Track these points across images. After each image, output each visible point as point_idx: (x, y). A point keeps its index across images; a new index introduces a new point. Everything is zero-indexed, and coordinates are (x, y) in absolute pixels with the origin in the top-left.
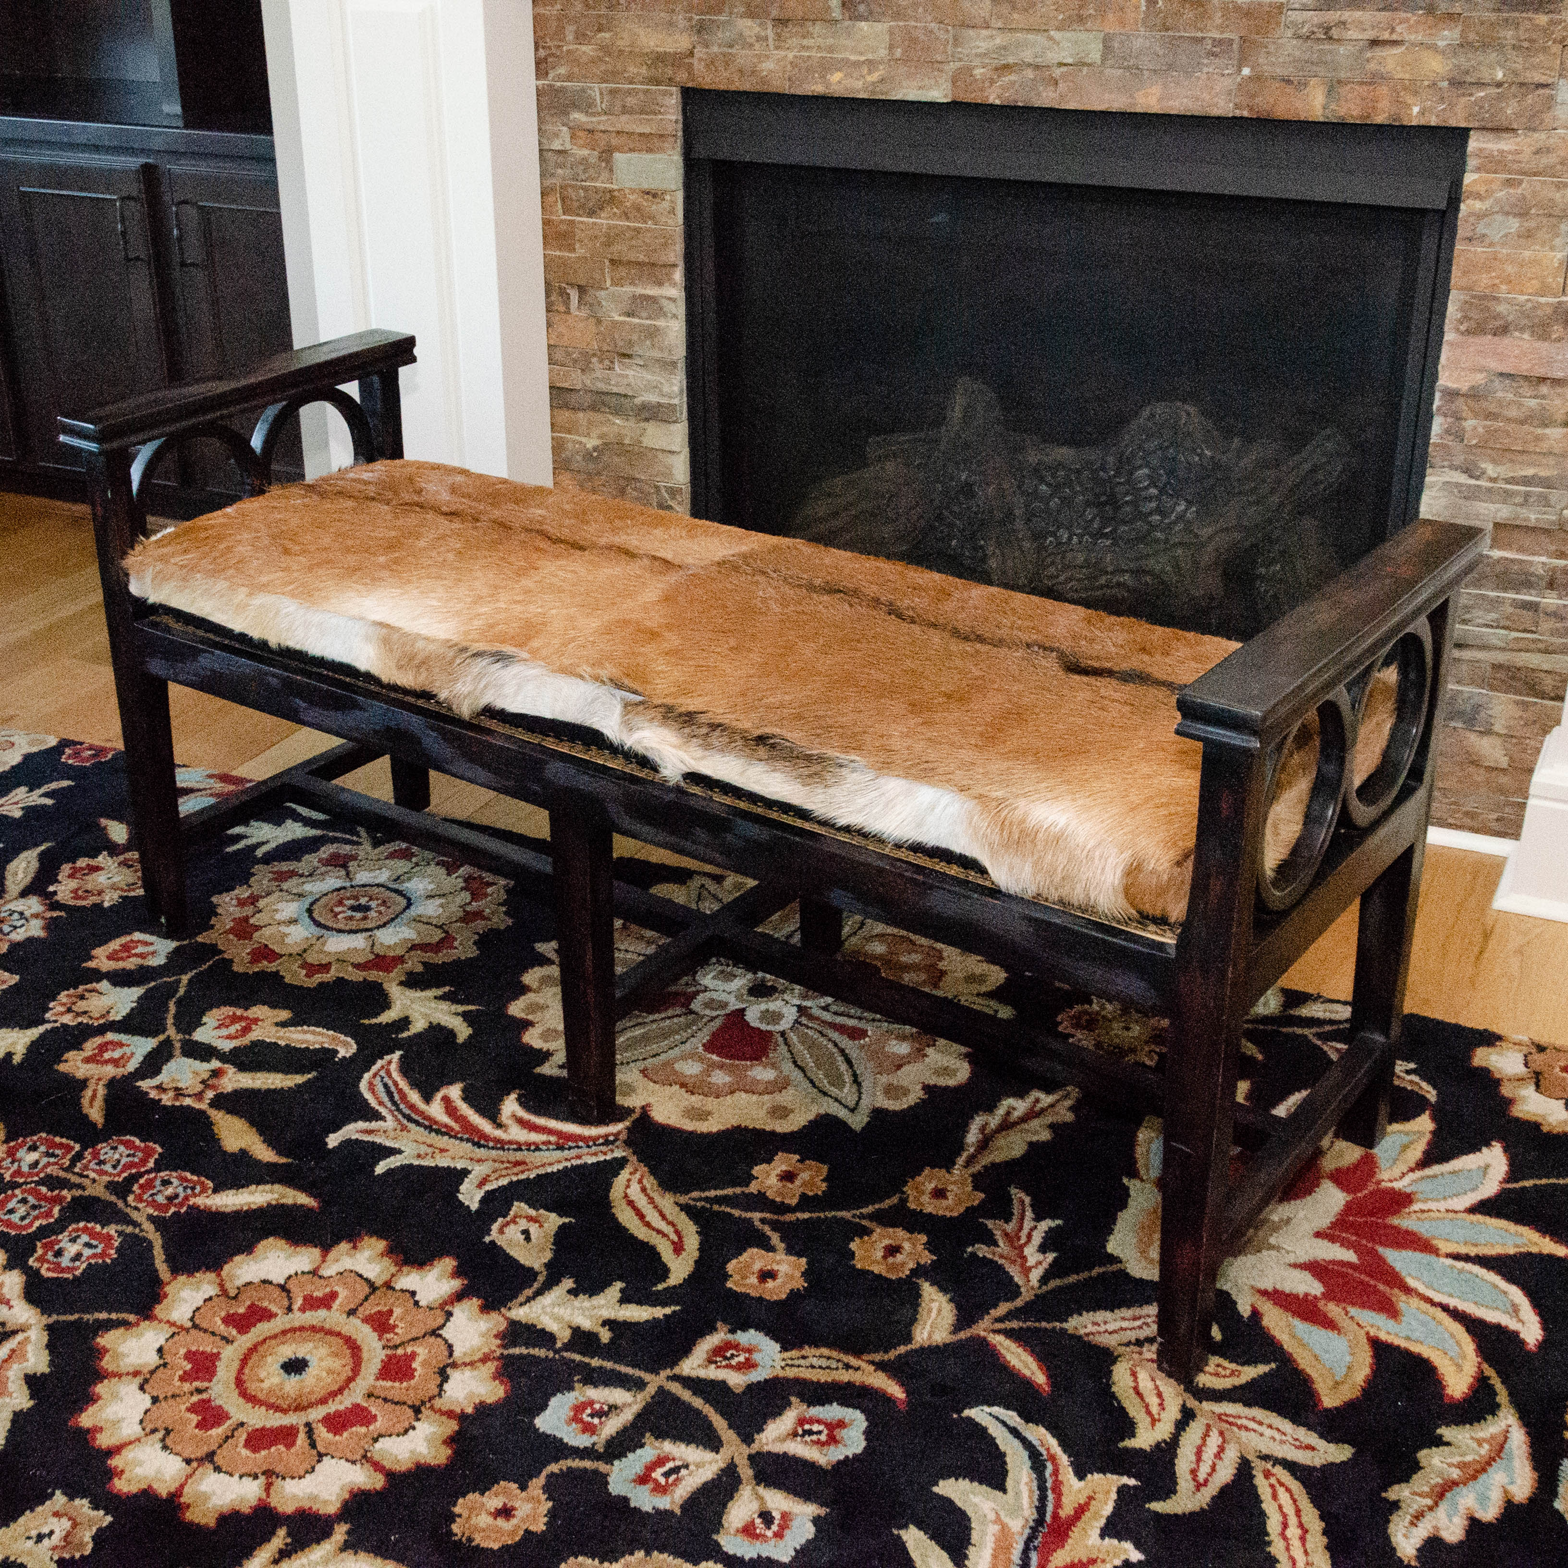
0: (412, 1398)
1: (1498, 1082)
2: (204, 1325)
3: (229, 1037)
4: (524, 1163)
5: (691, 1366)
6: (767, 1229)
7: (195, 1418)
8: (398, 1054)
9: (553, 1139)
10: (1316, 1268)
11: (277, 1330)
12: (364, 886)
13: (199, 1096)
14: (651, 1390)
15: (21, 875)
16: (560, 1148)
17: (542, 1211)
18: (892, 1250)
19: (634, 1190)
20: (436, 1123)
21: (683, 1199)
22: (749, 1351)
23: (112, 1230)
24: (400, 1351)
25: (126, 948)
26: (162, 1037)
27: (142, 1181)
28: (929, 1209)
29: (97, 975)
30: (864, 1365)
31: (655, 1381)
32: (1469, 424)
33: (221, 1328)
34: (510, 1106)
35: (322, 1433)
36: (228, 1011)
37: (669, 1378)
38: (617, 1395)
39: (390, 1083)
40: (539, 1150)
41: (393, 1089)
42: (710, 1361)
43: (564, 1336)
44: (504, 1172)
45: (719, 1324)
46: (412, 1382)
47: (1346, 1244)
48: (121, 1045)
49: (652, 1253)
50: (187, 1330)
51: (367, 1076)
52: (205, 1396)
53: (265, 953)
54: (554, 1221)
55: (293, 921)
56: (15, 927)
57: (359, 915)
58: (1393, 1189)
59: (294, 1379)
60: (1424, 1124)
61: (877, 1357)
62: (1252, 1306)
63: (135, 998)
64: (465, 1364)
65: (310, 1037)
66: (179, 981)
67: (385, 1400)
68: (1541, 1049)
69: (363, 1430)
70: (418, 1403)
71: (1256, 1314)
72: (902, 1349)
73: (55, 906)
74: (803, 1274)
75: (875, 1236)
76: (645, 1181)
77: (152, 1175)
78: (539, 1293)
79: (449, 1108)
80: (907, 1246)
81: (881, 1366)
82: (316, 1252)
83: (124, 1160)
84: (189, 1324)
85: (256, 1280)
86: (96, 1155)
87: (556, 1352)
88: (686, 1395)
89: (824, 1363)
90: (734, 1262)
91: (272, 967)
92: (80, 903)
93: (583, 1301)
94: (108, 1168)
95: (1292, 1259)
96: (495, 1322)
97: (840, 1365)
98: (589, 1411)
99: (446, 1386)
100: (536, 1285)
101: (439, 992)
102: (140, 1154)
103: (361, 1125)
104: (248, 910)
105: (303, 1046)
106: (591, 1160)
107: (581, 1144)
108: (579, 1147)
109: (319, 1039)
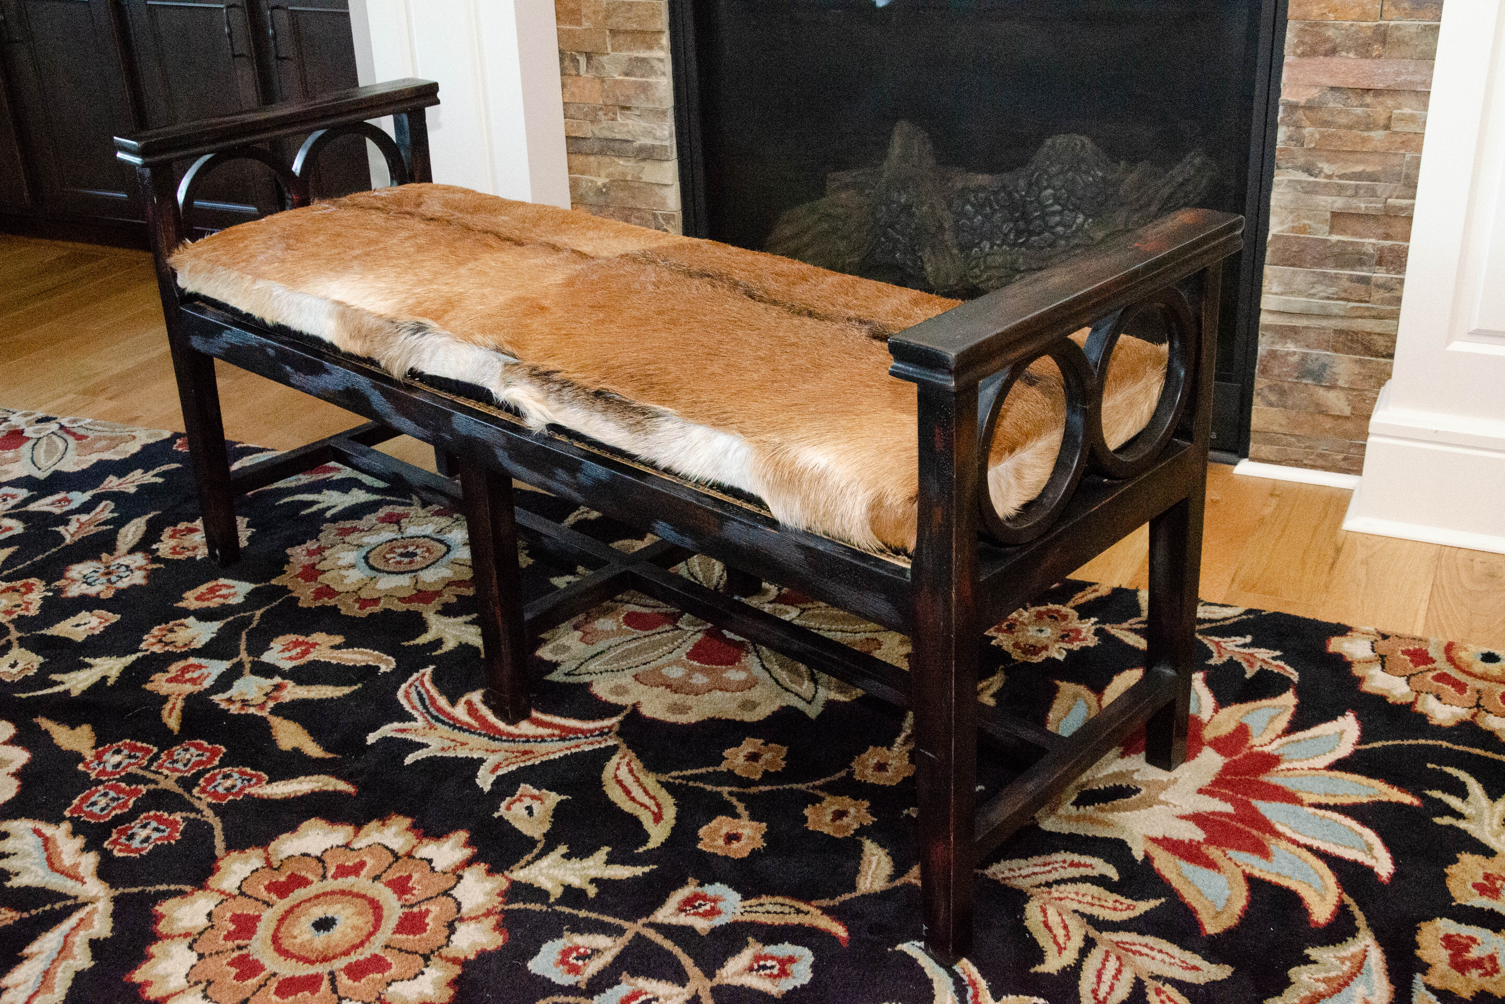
0: (423, 949)
1: (1349, 665)
2: (249, 893)
3: (291, 658)
4: (531, 752)
5: (666, 914)
6: (734, 801)
7: (234, 971)
8: (431, 668)
9: (557, 732)
10: (1199, 819)
11: (312, 895)
12: (412, 537)
13: (262, 706)
14: (629, 935)
15: (130, 537)
16: (562, 739)
17: (544, 791)
18: (840, 815)
19: (623, 773)
20: (460, 722)
21: (664, 778)
22: (715, 901)
23: (178, 816)
24: (416, 910)
25: (212, 590)
26: (235, 660)
27: (207, 776)
28: (871, 780)
29: (186, 613)
30: (812, 909)
31: (632, 928)
32: (1307, 131)
33: (264, 894)
35: (344, 980)
36: (292, 637)
37: (644, 925)
38: (600, 941)
39: (423, 691)
40: (542, 741)
41: (425, 696)
42: (681, 910)
43: (556, 892)
44: (514, 760)
45: (690, 879)
46: (424, 935)
47: (1224, 798)
48: (200, 667)
49: (635, 821)
50: (234, 897)
51: (404, 686)
52: (244, 952)
53: (327, 591)
54: (553, 798)
55: (353, 566)
56: (121, 577)
57: (406, 560)
58: (1263, 752)
59: (323, 935)
60: (1289, 700)
61: (825, 903)
62: (1145, 851)
63: (215, 630)
64: (471, 919)
65: (358, 657)
66: (253, 616)
67: (400, 950)
68: (1385, 637)
69: (379, 976)
70: (428, 952)
71: (1148, 858)
72: (847, 897)
73: (156, 560)
74: (763, 836)
75: (824, 804)
76: (632, 764)
77: (217, 771)
78: (539, 857)
79: (472, 710)
80: (852, 810)
81: (827, 911)
82: (350, 829)
83: (194, 760)
84: (237, 892)
85: (297, 854)
86: (170, 755)
87: (549, 906)
88: (658, 938)
89: (778, 909)
90: (705, 827)
91: (331, 602)
92: (177, 557)
93: (575, 863)
94: (180, 766)
95: (1178, 811)
96: (500, 882)
97: (792, 910)
98: (574, 955)
99: (453, 938)
100: (536, 851)
101: (469, 618)
102: (208, 754)
103: (396, 725)
104: (316, 559)
105: (351, 664)
106: (587, 748)
107: (580, 735)
108: (578, 738)
109: (366, 658)
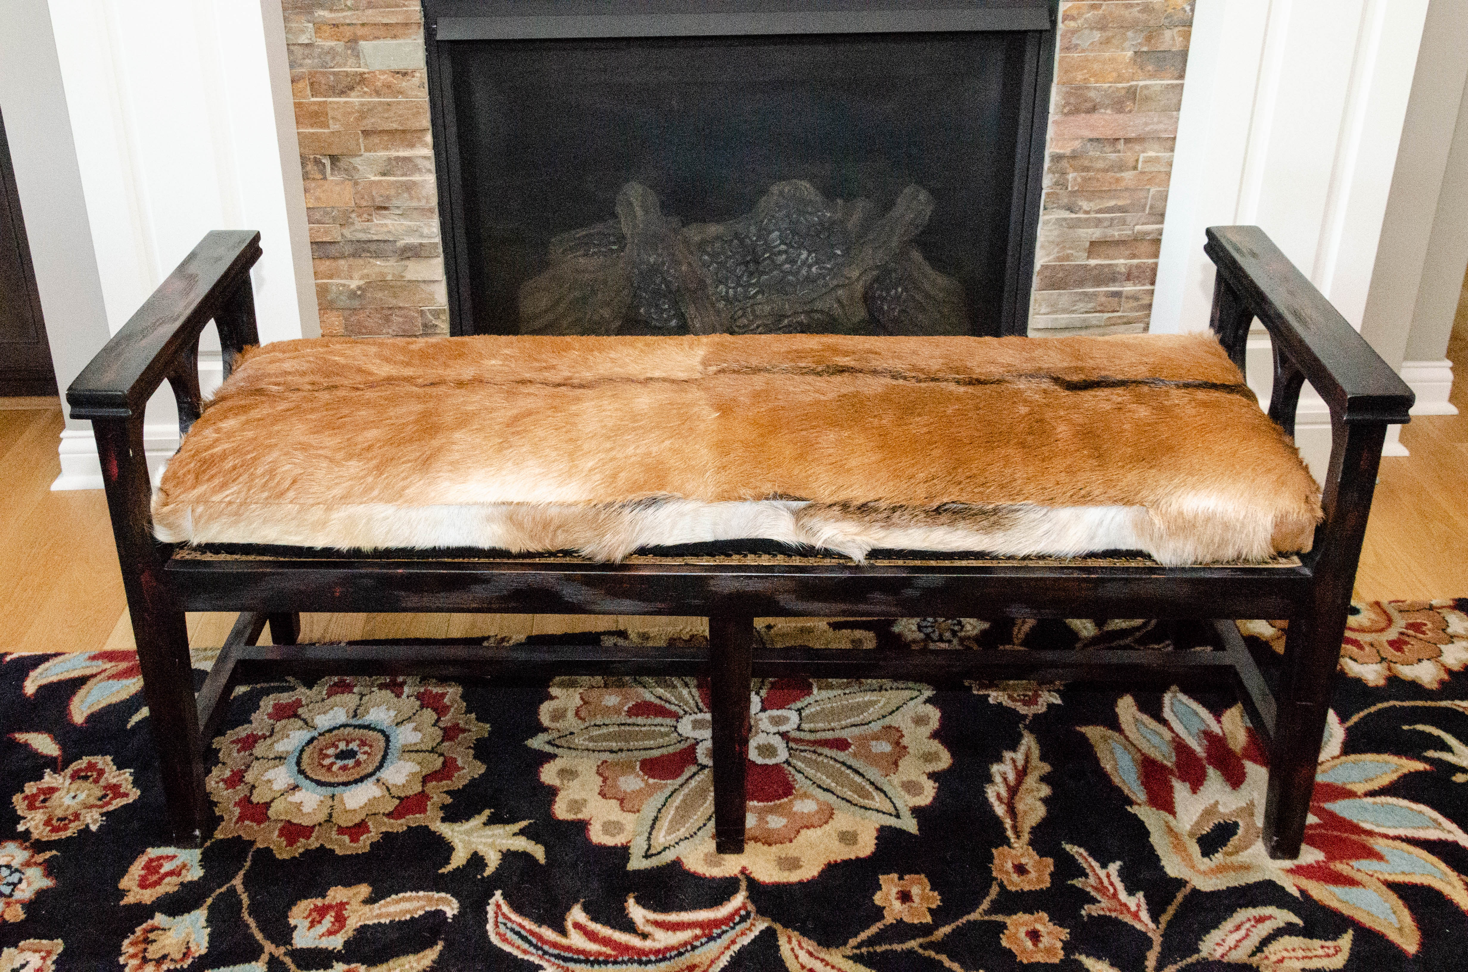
3: (331, 933)
4: (696, 966)
6: (932, 954)
8: (498, 893)
9: (698, 931)
12: (330, 731)
18: (1033, 934)
19: (804, 957)
20: (589, 953)
21: (848, 951)
25: (150, 870)
26: (265, 957)
29: (145, 911)
34: (637, 913)
36: (307, 903)
39: (517, 928)
40: (694, 948)
41: (525, 933)
51: (490, 927)
53: (295, 830)
55: (295, 787)
56: (15, 885)
57: (351, 762)
62: (1292, 885)
63: (203, 922)
65: (406, 905)
66: (234, 888)
71: (1303, 892)
73: (39, 846)
75: (1011, 928)
76: (804, 944)
79: (590, 934)
80: (1040, 927)
91: (313, 842)
92: (63, 834)
101: (483, 817)
104: (242, 789)
105: (408, 917)
106: (746, 940)
107: (724, 928)
108: (724, 932)
109: (415, 904)
